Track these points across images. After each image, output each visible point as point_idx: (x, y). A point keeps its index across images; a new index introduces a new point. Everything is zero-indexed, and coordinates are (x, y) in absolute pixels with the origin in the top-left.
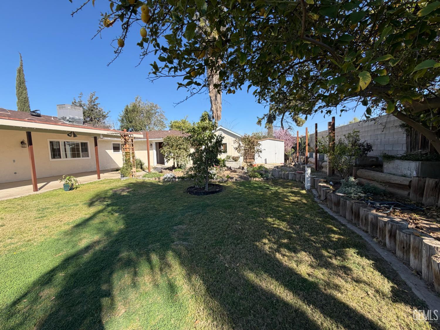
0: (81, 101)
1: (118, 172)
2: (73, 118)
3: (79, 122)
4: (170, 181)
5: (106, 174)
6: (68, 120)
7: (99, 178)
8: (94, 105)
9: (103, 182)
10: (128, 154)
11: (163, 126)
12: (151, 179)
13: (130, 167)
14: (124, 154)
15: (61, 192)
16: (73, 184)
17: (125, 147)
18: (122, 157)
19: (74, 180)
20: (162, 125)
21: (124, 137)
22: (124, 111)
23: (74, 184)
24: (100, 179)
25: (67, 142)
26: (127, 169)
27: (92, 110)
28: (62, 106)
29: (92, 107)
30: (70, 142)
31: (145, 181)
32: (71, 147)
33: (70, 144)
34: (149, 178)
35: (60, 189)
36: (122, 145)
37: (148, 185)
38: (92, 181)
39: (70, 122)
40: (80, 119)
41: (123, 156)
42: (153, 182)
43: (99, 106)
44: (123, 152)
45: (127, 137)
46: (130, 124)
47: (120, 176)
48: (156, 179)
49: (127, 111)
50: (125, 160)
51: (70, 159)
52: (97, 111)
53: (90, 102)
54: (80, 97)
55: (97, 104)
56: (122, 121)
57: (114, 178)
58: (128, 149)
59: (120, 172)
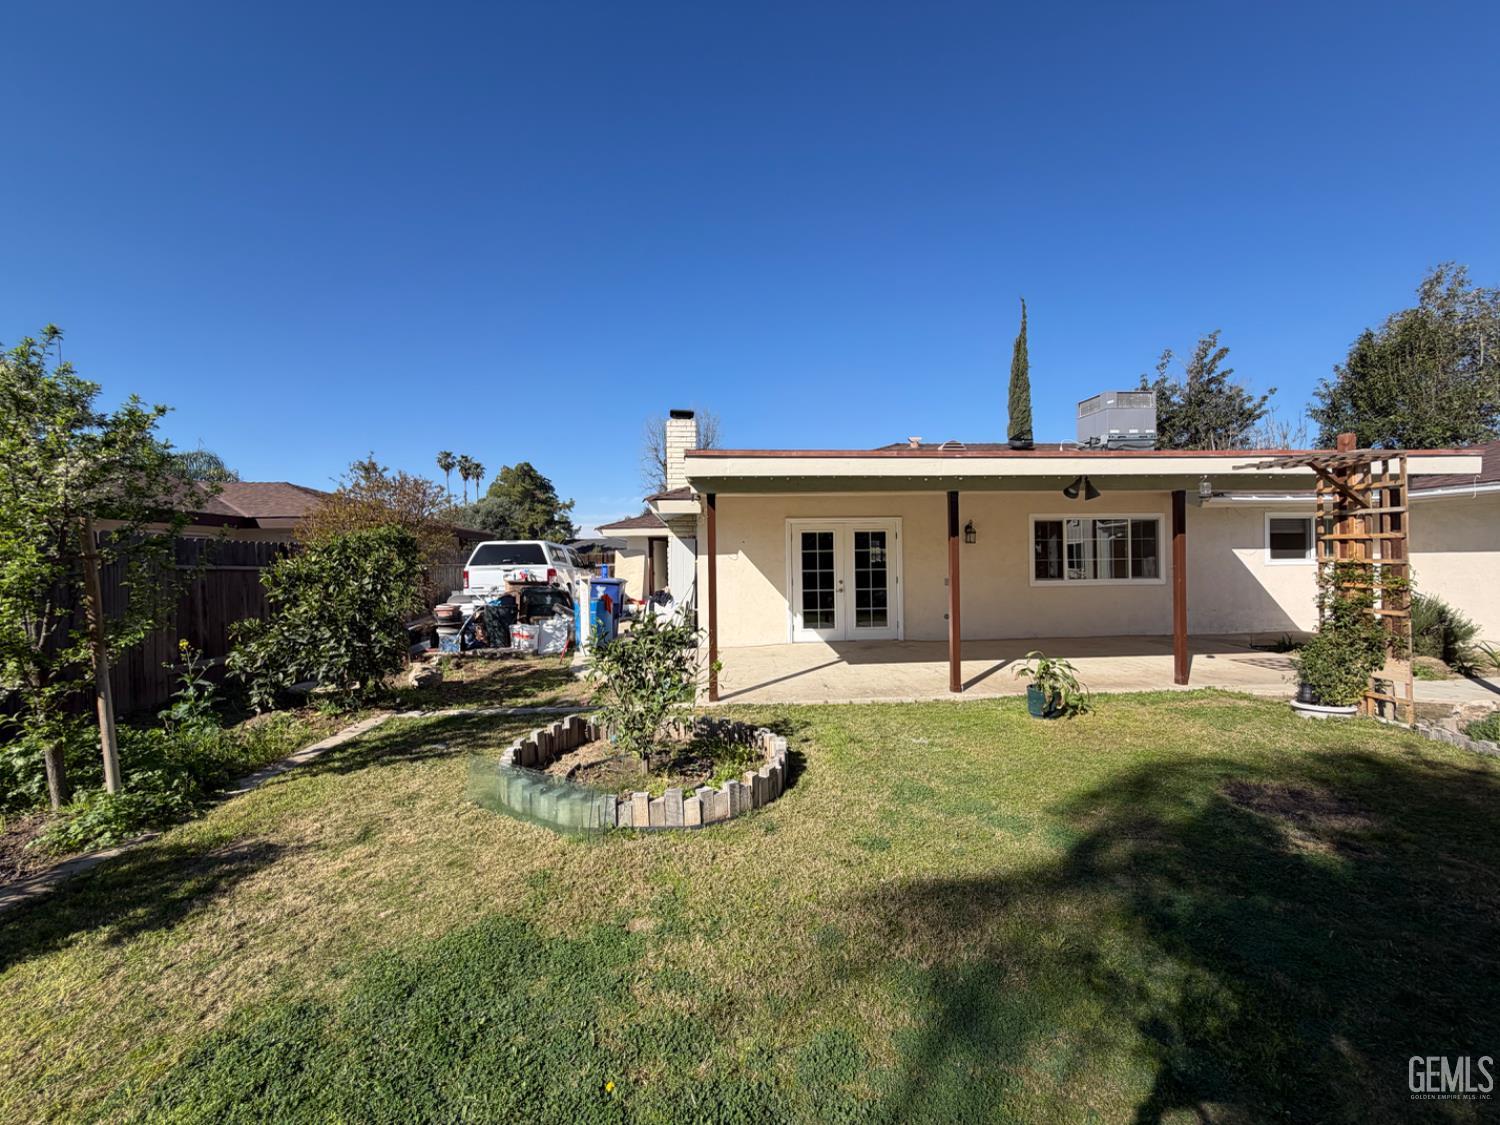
0: (1164, 381)
1: (1283, 657)
5: (1223, 663)
7: (1183, 673)
8: (1210, 381)
9: (1195, 704)
10: (1360, 571)
13: (1369, 649)
14: (1328, 571)
16: (1057, 694)
17: (1337, 533)
18: (1317, 591)
21: (1340, 481)
22: (1343, 367)
23: (1063, 689)
24: (1185, 681)
25: (1102, 522)
26: (1341, 662)
27: (1201, 403)
28: (1088, 404)
29: (1200, 392)
30: (1109, 521)
32: (1113, 537)
33: (1110, 528)
36: (1321, 522)
38: (1148, 690)
40: (1143, 438)
41: (1322, 581)
43: (1228, 380)
44: (1323, 565)
45: (1355, 480)
46: (1379, 422)
47: (1294, 690)
49: (1362, 362)
50: (1335, 609)
51: (1105, 581)
52: (1221, 400)
53: (1196, 374)
54: (1163, 365)
55: (1223, 374)
56: (1331, 415)
57: (1256, 693)
58: (1358, 548)
59: (1295, 656)
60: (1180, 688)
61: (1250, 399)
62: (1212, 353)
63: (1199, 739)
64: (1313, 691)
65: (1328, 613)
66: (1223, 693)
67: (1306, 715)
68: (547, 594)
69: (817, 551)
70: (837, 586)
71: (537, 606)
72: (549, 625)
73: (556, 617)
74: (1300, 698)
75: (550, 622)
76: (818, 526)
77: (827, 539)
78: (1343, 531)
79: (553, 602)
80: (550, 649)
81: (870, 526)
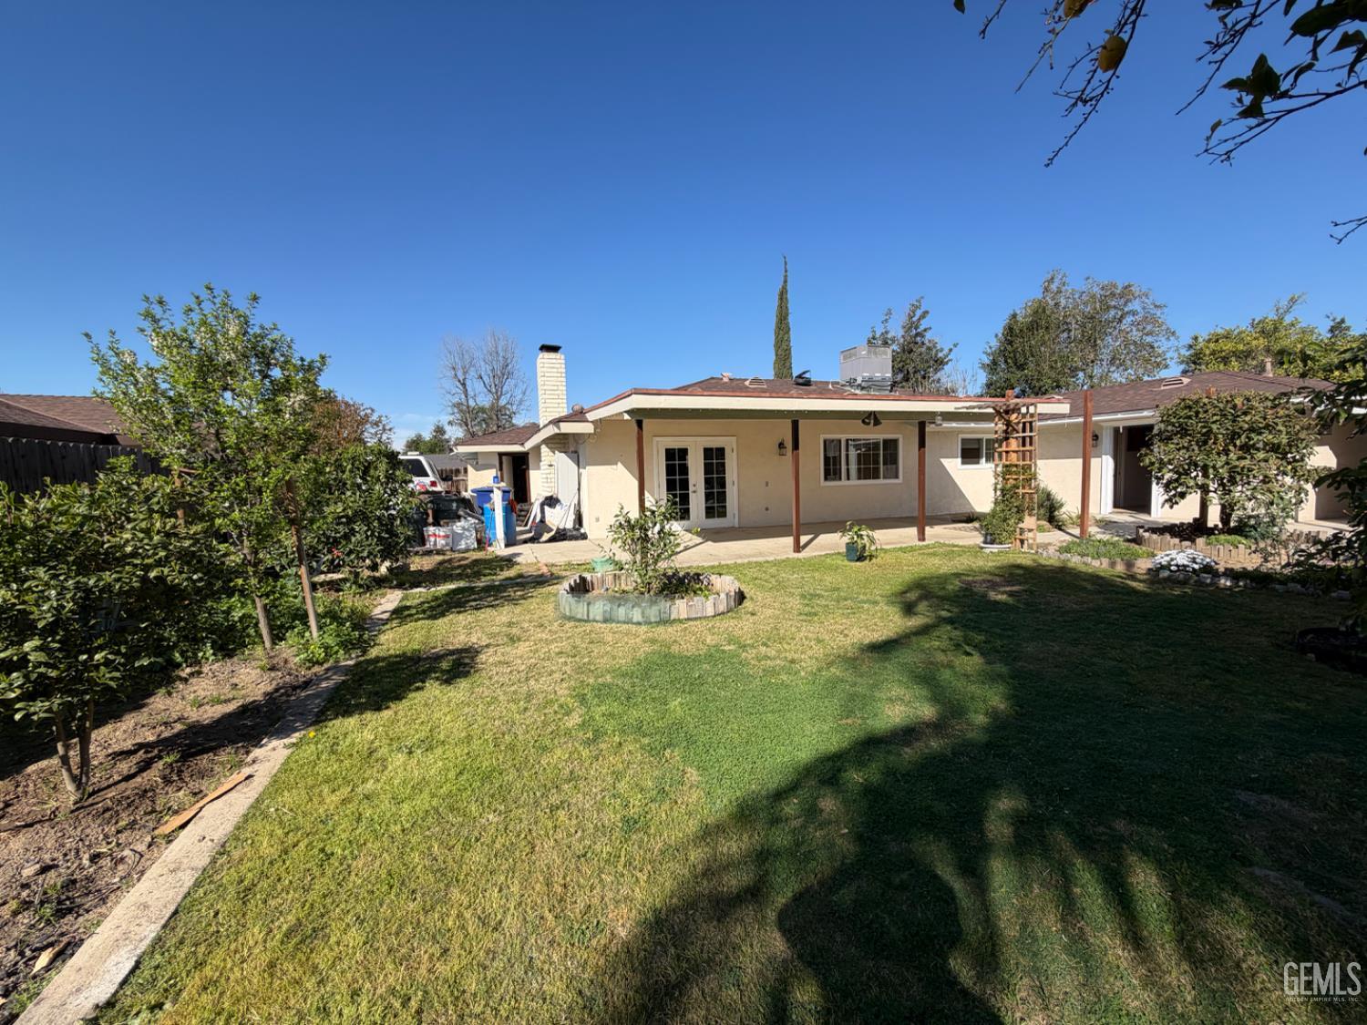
0: (887, 332)
2: (870, 380)
3: (880, 388)
4: (1184, 583)
5: (940, 530)
6: (859, 385)
7: (922, 537)
8: (917, 335)
9: (932, 550)
10: (1014, 469)
11: (1152, 359)
12: (1096, 563)
13: (1018, 512)
14: (1000, 469)
15: (839, 562)
16: (864, 547)
17: (1004, 448)
19: (868, 536)
20: (1148, 361)
21: (1006, 417)
23: (868, 545)
24: (924, 540)
26: (1005, 520)
27: (911, 351)
28: (849, 353)
29: (910, 343)
30: (860, 440)
31: (1071, 565)
32: (860, 451)
33: (859, 445)
34: (1085, 559)
35: (839, 553)
36: (995, 441)
37: (1084, 584)
38: (906, 545)
39: (863, 388)
40: (884, 380)
41: (996, 475)
42: (1102, 574)
43: (928, 335)
44: (995, 465)
45: (1014, 416)
47: (982, 539)
48: (1113, 564)
49: (1011, 333)
50: (1002, 490)
51: (854, 482)
52: (923, 349)
53: (908, 328)
54: (886, 320)
55: (925, 330)
56: (992, 367)
57: (961, 544)
58: (1014, 456)
59: (977, 524)
60: (921, 543)
61: (942, 350)
62: (919, 313)
63: (940, 566)
64: (991, 538)
65: (999, 493)
66: (944, 545)
67: (987, 551)
68: (453, 501)
69: (676, 462)
70: (691, 488)
71: (445, 511)
72: (458, 526)
73: (462, 519)
74: (985, 542)
75: (458, 524)
76: (676, 443)
77: (683, 453)
78: (1007, 447)
79: (458, 507)
80: (463, 547)
81: (715, 443)
